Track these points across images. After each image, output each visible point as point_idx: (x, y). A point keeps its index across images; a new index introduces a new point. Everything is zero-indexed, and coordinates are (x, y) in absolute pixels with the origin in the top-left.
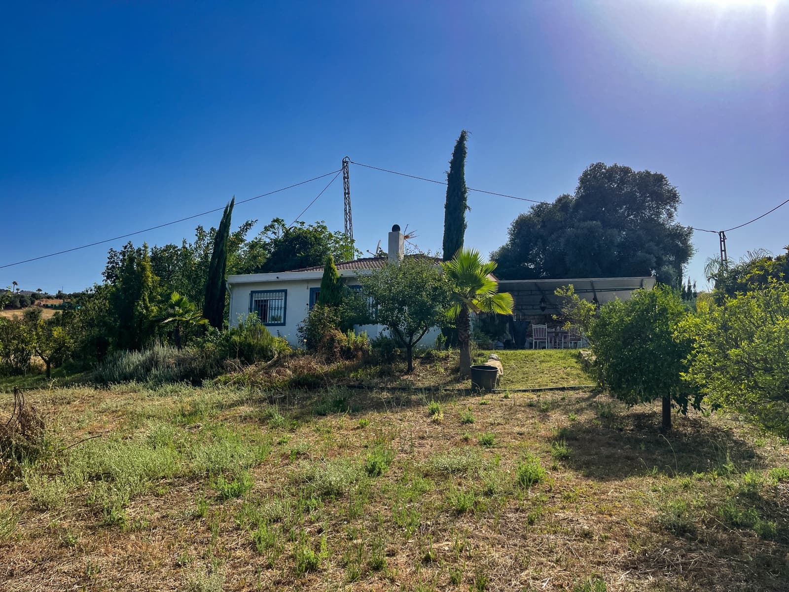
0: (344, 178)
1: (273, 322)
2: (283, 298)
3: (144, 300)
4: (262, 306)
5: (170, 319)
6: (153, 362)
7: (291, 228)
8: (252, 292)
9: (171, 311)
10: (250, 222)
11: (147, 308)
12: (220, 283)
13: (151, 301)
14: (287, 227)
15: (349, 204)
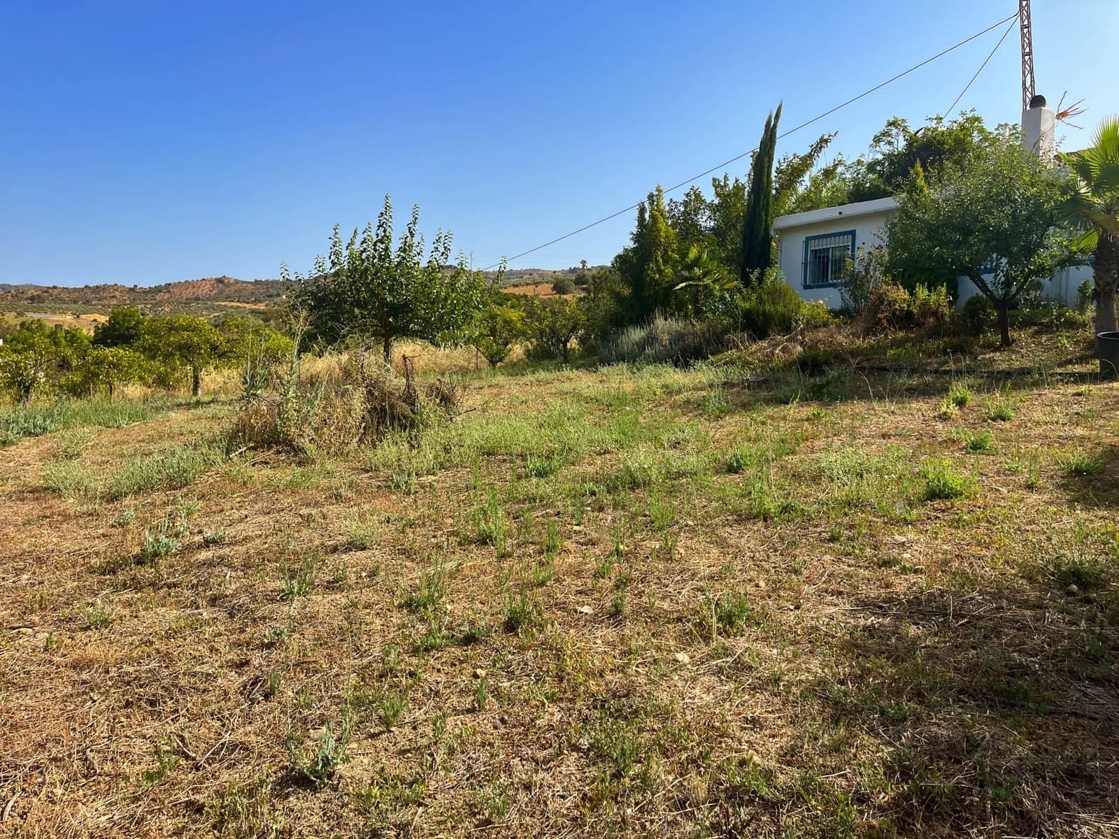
0: (1023, 27)
1: (835, 281)
2: (850, 244)
3: (657, 261)
4: (824, 257)
5: (684, 284)
6: (651, 340)
7: (918, 132)
8: (808, 239)
9: (686, 273)
10: (826, 137)
11: (660, 272)
12: (762, 232)
13: (665, 262)
14: (912, 130)
15: (1031, 72)
